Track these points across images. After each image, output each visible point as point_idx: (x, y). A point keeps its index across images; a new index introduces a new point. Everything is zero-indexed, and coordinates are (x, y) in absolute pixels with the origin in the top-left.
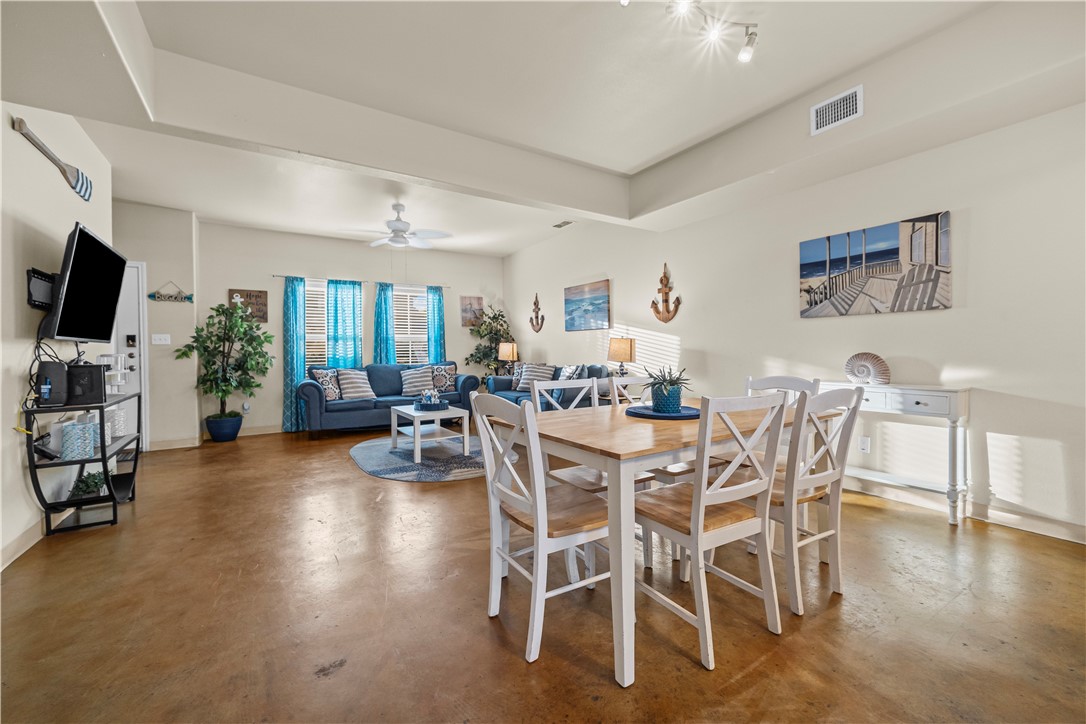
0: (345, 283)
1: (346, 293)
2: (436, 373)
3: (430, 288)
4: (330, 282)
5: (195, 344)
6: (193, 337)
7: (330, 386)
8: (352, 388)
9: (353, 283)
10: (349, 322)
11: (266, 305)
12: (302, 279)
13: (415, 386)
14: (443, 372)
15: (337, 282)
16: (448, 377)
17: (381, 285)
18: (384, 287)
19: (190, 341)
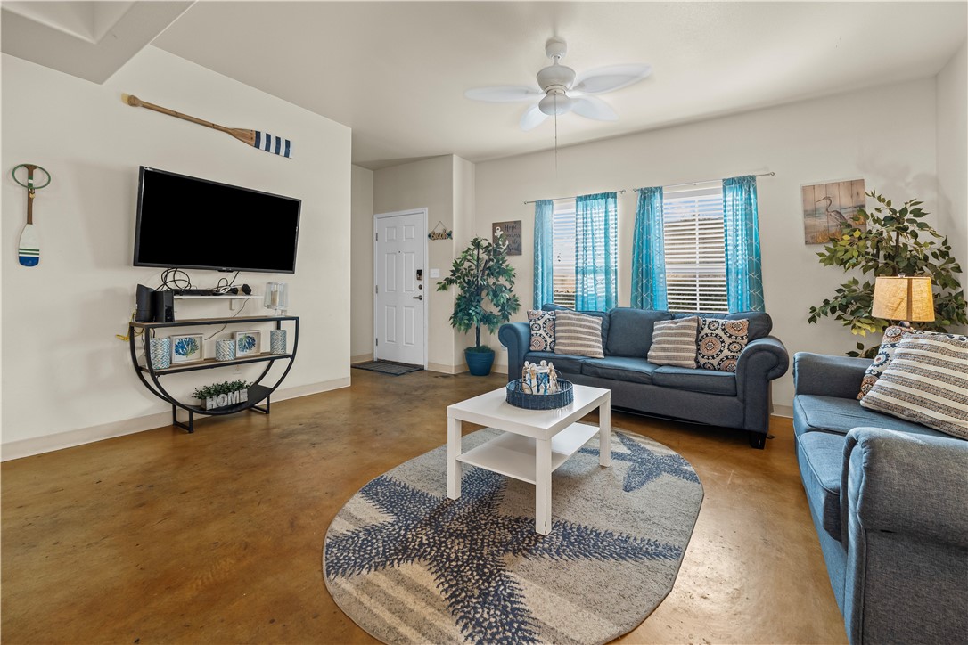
0: (596, 197)
1: (597, 210)
2: (706, 330)
3: (729, 183)
4: (579, 199)
5: (453, 278)
6: (452, 271)
7: (541, 332)
8: (568, 338)
9: (606, 196)
10: (600, 248)
11: (520, 236)
12: (550, 202)
13: (664, 350)
14: (719, 331)
15: (586, 198)
16: (728, 341)
17: (643, 191)
18: (647, 195)
19: (449, 275)
